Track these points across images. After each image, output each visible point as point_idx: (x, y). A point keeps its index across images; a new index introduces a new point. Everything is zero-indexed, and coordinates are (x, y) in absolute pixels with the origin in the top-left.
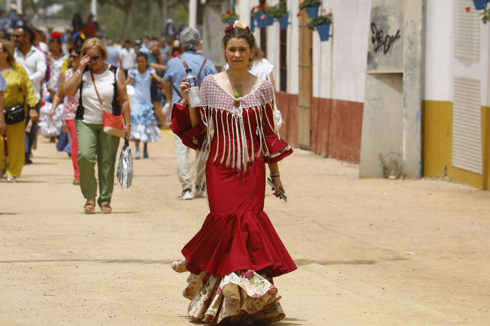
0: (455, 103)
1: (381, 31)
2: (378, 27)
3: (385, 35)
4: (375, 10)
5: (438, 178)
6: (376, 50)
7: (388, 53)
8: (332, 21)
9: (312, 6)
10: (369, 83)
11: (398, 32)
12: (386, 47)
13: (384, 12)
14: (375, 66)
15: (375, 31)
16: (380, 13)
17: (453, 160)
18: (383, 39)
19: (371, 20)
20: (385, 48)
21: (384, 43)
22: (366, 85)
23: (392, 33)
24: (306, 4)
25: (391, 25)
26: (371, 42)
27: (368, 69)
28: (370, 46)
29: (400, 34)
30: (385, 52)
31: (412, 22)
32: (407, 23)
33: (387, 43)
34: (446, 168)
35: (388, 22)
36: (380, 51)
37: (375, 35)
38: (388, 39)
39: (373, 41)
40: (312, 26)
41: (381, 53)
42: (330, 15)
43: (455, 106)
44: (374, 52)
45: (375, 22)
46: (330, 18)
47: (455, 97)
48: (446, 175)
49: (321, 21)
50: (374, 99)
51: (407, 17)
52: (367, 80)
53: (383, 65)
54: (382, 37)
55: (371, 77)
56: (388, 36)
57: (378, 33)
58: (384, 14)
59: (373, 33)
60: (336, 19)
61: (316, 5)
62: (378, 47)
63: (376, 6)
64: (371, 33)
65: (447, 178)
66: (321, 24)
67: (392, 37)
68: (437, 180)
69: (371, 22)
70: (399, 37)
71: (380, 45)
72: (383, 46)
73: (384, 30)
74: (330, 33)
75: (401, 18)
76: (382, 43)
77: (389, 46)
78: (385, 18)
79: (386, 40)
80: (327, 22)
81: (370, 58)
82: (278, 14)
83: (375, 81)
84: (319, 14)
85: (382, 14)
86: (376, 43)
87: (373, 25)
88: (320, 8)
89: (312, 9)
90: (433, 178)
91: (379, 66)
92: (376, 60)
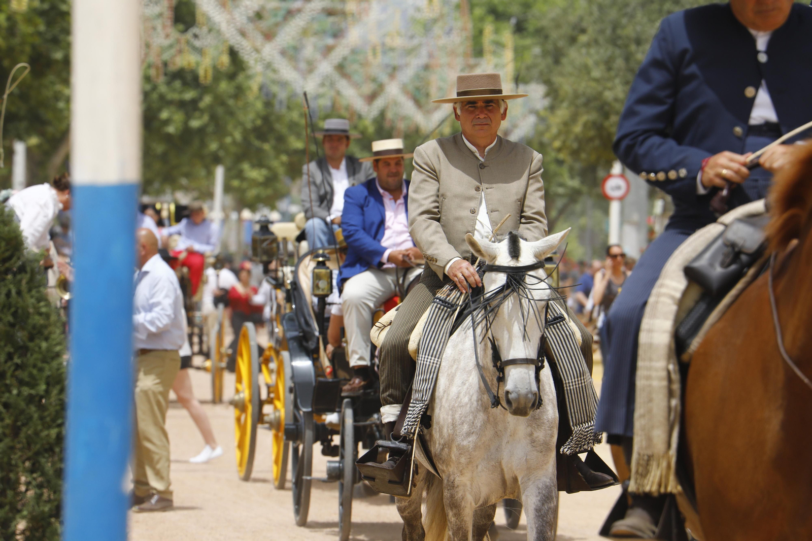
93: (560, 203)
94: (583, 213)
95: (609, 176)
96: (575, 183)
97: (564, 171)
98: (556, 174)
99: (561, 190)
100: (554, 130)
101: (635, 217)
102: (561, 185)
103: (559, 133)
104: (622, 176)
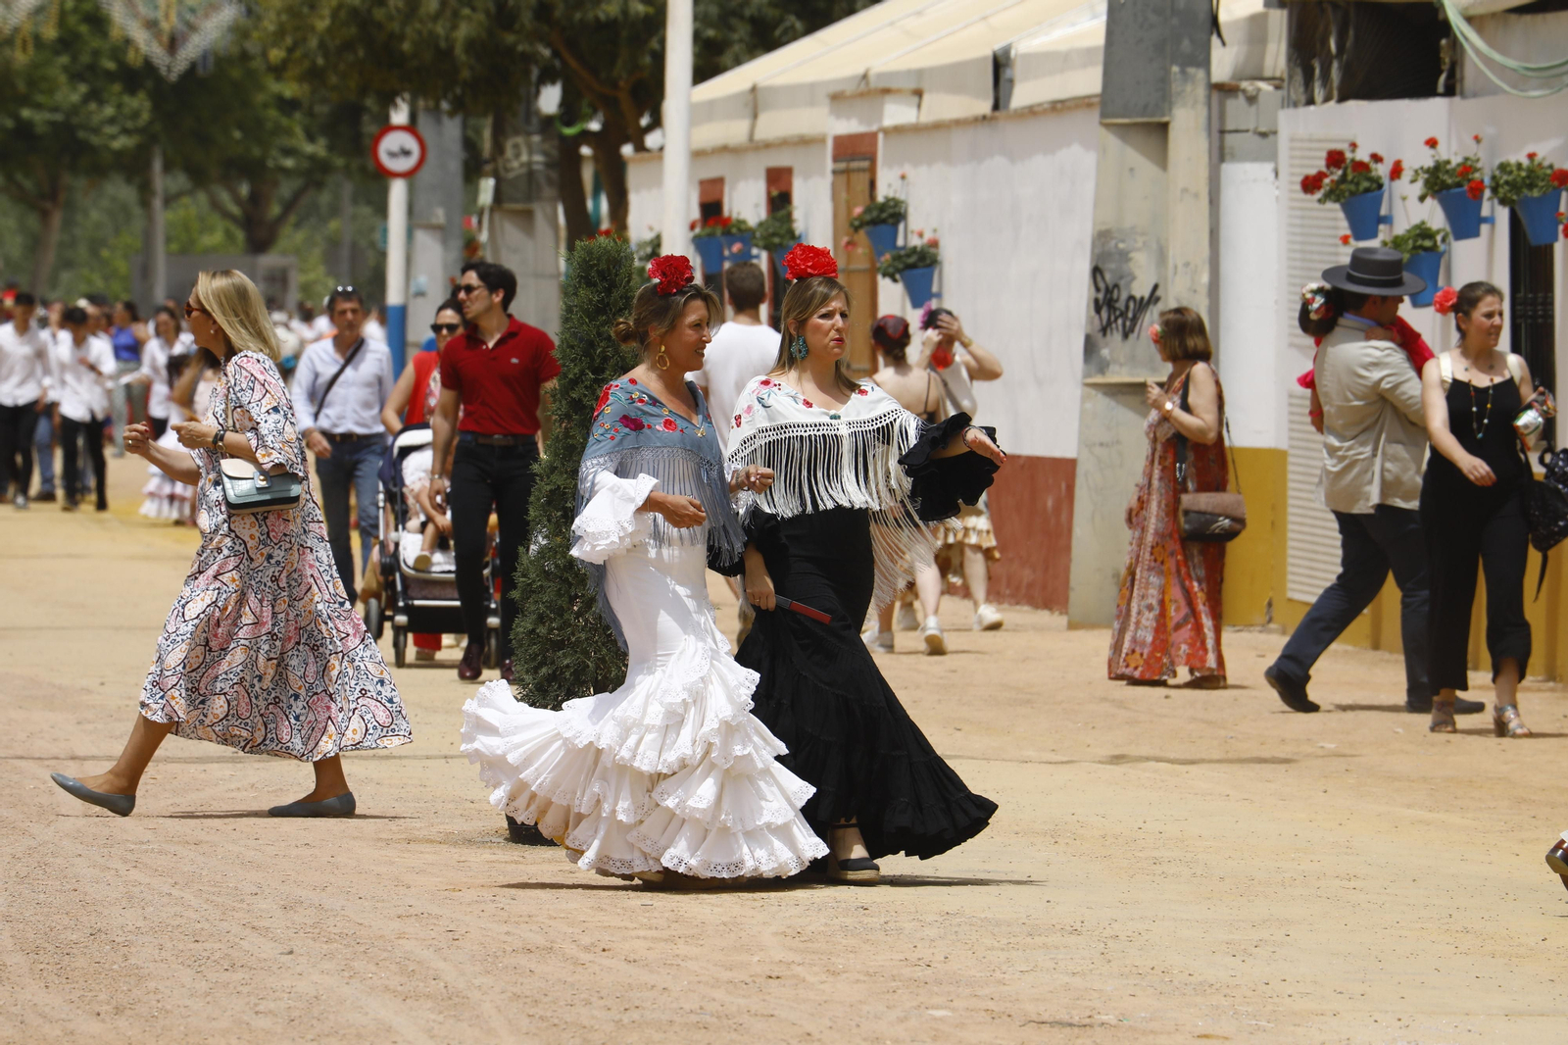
0: (1291, 451)
1: (1116, 286)
2: (1108, 277)
3: (1124, 296)
4: (1102, 237)
5: (1252, 629)
6: (1104, 330)
7: (1132, 337)
8: (939, 258)
9: (884, 221)
10: (1088, 406)
11: (1156, 287)
12: (1128, 323)
13: (1123, 241)
14: (1102, 368)
15: (1102, 285)
16: (1113, 243)
17: (1290, 585)
18: (1121, 305)
19: (1092, 259)
20: (1124, 325)
21: (1123, 314)
22: (1083, 412)
23: (1141, 290)
24: (868, 217)
25: (1137, 272)
26: (1093, 312)
27: (1086, 375)
28: (1090, 321)
29: (1159, 293)
30: (1126, 336)
31: (1187, 265)
32: (1176, 267)
33: (1130, 315)
34: (1270, 605)
35: (1131, 265)
36: (1115, 332)
37: (1101, 296)
38: (1132, 305)
39: (1098, 309)
40: (891, 270)
41: (1117, 336)
42: (934, 244)
43: (1290, 459)
44: (1100, 335)
45: (1100, 266)
46: (933, 250)
47: (1291, 438)
48: (1270, 620)
49: (912, 260)
50: (1101, 444)
51: (1175, 255)
52: (1084, 399)
53: (1121, 365)
54: (1117, 300)
55: (1093, 392)
56: (1131, 298)
57: (1108, 291)
58: (1121, 246)
59: (1098, 289)
60: (948, 254)
61: (891, 221)
62: (1109, 323)
63: (1103, 228)
64: (1093, 289)
65: (1272, 626)
66: (913, 266)
67: (1142, 299)
68: (1250, 631)
69: (1094, 264)
70: (1158, 299)
71: (1113, 318)
72: (1120, 321)
73: (1122, 283)
74: (935, 289)
75: (1162, 256)
76: (1118, 313)
77: (1135, 320)
78: (1124, 256)
79: (1127, 307)
80: (928, 262)
81: (1090, 348)
82: (776, 240)
83: (1102, 401)
84: (900, 242)
85: (1116, 245)
86: (1104, 313)
87: (1096, 271)
88: (901, 227)
89: (883, 228)
90: (1237, 628)
91: (1112, 367)
92: (1105, 352)
93: (286, 189)
94: (335, 211)
95: (387, 128)
96: (318, 148)
97: (296, 124)
98: (279, 130)
99: (289, 163)
100: (269, 25)
101: (439, 215)
102: (289, 152)
103: (281, 33)
104: (411, 128)
